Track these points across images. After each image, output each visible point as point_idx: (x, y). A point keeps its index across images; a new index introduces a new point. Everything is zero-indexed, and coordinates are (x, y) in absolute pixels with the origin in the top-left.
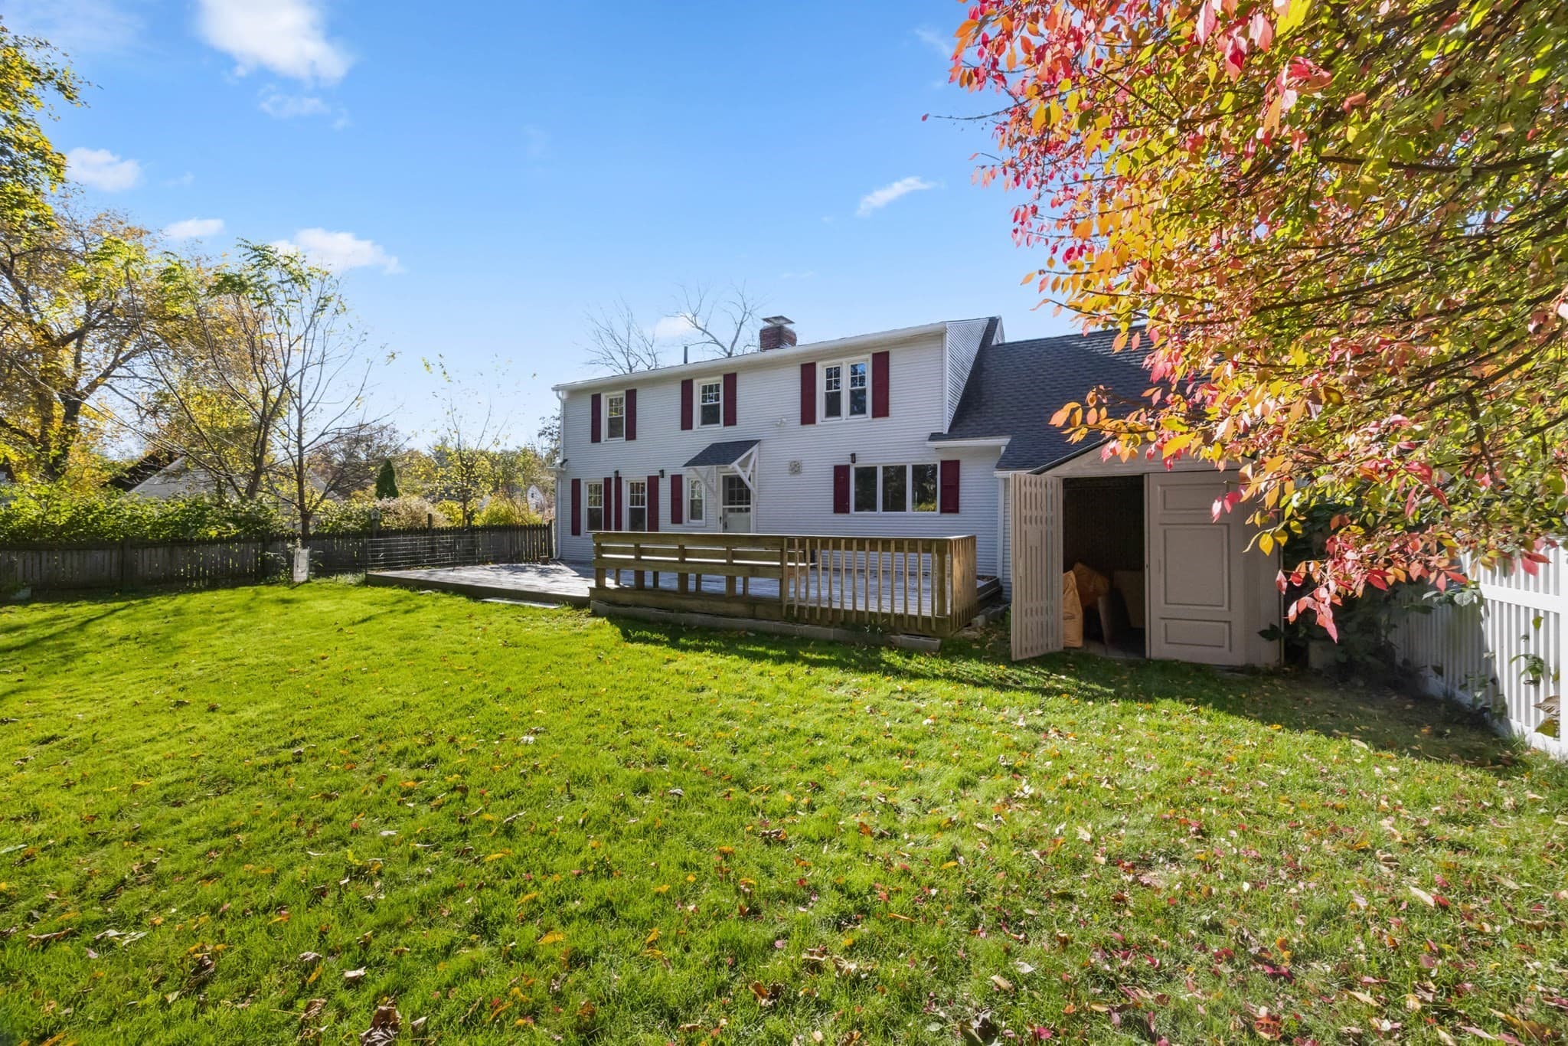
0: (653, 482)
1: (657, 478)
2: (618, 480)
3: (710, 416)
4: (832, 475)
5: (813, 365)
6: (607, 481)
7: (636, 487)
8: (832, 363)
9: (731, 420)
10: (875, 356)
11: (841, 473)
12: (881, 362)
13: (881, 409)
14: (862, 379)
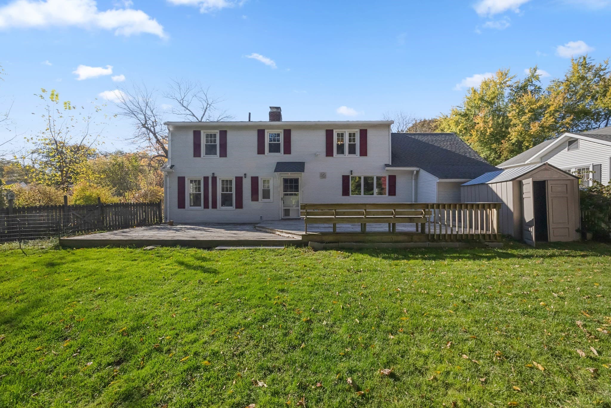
0: (239, 180)
1: (242, 177)
2: (214, 179)
3: (274, 148)
4: (341, 179)
5: (332, 131)
6: (206, 179)
7: (227, 183)
8: (340, 131)
9: (288, 150)
10: (361, 130)
11: (346, 179)
12: (364, 133)
13: (364, 152)
14: (354, 140)
